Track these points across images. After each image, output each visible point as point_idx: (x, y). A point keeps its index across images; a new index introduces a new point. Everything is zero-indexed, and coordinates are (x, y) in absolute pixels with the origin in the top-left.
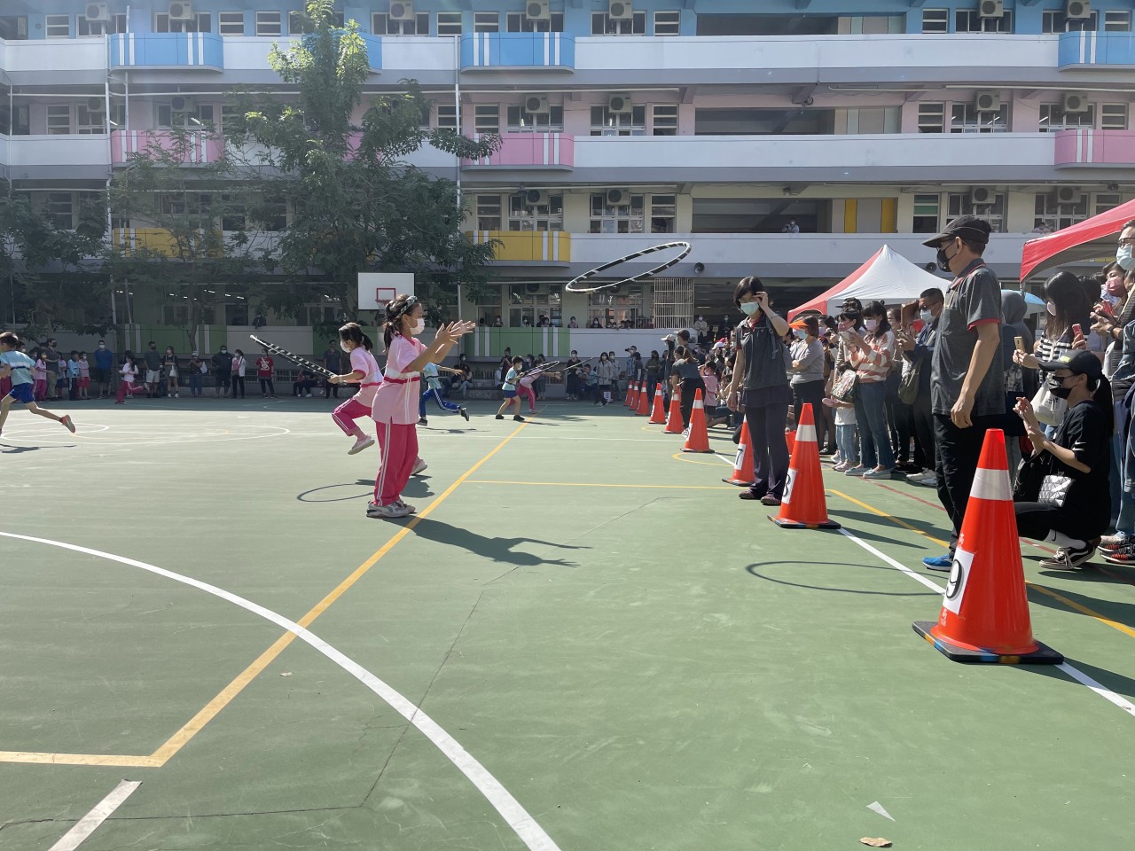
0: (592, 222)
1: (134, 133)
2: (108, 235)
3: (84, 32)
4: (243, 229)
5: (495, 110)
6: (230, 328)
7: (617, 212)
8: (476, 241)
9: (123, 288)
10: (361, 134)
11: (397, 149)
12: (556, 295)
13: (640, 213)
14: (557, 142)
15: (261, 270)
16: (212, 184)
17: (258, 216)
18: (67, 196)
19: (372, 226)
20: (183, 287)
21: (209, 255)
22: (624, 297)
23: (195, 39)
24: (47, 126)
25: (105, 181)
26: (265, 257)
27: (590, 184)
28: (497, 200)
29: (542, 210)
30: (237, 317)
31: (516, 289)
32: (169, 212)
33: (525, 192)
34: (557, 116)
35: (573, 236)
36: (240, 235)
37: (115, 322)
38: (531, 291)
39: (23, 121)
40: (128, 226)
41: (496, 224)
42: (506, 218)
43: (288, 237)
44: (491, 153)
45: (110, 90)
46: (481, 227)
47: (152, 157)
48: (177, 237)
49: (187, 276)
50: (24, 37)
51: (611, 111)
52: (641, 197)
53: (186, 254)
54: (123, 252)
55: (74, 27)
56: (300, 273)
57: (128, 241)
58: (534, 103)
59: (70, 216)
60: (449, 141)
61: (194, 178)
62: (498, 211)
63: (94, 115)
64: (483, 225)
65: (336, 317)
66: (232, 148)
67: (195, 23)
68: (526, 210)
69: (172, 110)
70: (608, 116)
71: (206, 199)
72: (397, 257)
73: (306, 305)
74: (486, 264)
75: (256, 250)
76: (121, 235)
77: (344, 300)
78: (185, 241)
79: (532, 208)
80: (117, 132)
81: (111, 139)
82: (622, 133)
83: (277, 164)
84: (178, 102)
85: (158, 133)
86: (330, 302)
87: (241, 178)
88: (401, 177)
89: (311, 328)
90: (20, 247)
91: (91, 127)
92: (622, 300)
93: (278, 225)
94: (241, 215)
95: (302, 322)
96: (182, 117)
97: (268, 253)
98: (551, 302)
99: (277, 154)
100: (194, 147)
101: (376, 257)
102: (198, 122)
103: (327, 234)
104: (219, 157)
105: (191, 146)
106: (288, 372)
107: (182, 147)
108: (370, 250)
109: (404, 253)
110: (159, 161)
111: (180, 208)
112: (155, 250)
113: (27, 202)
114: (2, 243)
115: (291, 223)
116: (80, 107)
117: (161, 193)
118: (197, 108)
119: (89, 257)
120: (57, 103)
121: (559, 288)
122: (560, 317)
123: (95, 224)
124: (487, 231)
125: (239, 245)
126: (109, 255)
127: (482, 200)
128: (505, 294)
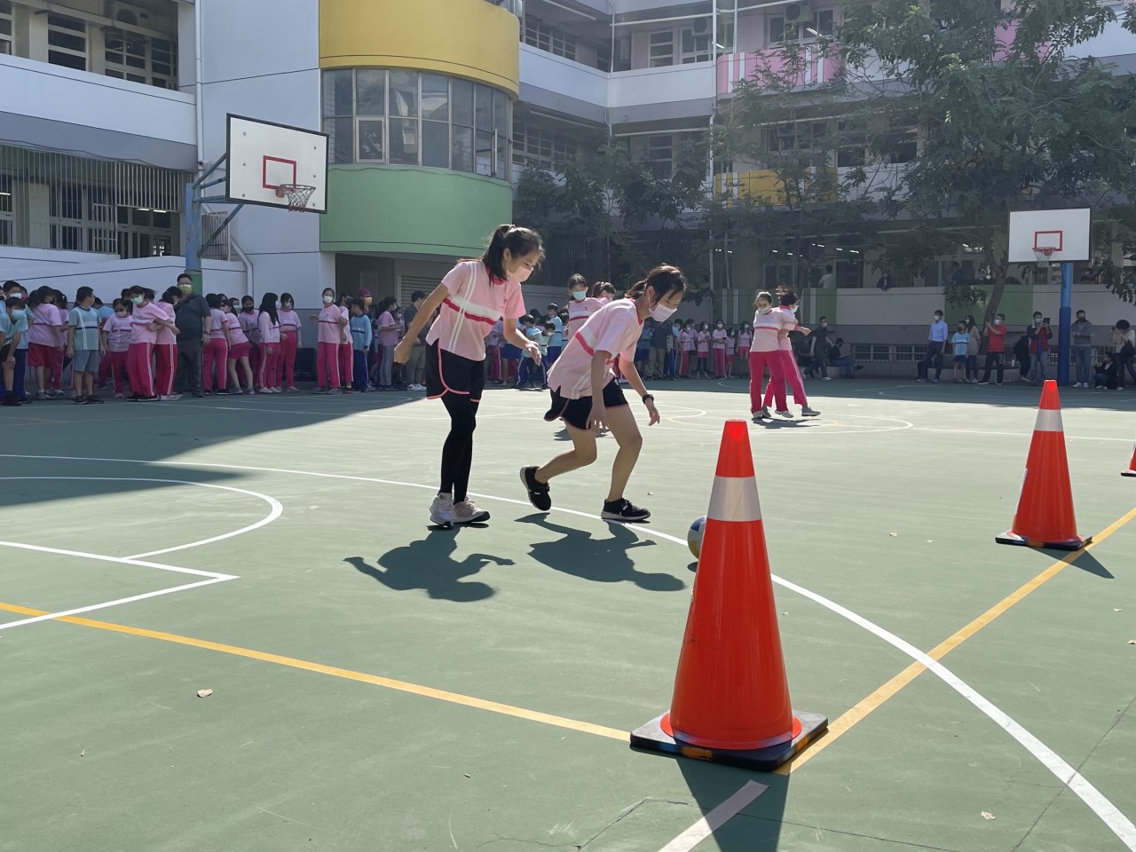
1: (742, 55)
2: (708, 184)
4: (862, 164)
6: (840, 291)
9: (722, 245)
15: (882, 216)
16: (828, 109)
17: (880, 146)
18: (668, 140)
20: (789, 241)
21: (820, 200)
24: (650, 58)
25: (707, 118)
26: (888, 198)
30: (851, 277)
32: (777, 150)
36: (857, 172)
37: (712, 287)
39: (624, 56)
40: (731, 171)
43: (916, 171)
45: (718, 7)
47: (760, 84)
48: (784, 180)
49: (794, 228)
53: (794, 200)
54: (725, 202)
56: (932, 216)
57: (730, 189)
59: (669, 163)
61: (807, 104)
63: (700, 39)
65: (977, 272)
69: (786, 21)
71: (819, 129)
73: (937, 258)
75: (876, 190)
76: (723, 182)
77: (988, 250)
78: (794, 184)
80: (724, 57)
81: (717, 65)
84: (793, 10)
85: (768, 52)
86: (969, 253)
87: (861, 98)
89: (941, 290)
90: (619, 202)
91: (696, 54)
93: (906, 155)
94: (859, 146)
95: (931, 282)
97: (891, 193)
100: (808, 65)
101: (1034, 189)
102: (815, 33)
103: (969, 162)
104: (835, 75)
105: (805, 65)
106: (910, 348)
107: (795, 67)
108: (1029, 179)
109: (1076, 181)
110: (768, 87)
111: (789, 143)
112: (760, 197)
113: (626, 150)
114: (600, 199)
115: (922, 151)
116: (684, 31)
117: (768, 126)
118: (815, 14)
119: (687, 210)
120: (660, 29)
123: (691, 171)
125: (856, 184)
126: (708, 207)
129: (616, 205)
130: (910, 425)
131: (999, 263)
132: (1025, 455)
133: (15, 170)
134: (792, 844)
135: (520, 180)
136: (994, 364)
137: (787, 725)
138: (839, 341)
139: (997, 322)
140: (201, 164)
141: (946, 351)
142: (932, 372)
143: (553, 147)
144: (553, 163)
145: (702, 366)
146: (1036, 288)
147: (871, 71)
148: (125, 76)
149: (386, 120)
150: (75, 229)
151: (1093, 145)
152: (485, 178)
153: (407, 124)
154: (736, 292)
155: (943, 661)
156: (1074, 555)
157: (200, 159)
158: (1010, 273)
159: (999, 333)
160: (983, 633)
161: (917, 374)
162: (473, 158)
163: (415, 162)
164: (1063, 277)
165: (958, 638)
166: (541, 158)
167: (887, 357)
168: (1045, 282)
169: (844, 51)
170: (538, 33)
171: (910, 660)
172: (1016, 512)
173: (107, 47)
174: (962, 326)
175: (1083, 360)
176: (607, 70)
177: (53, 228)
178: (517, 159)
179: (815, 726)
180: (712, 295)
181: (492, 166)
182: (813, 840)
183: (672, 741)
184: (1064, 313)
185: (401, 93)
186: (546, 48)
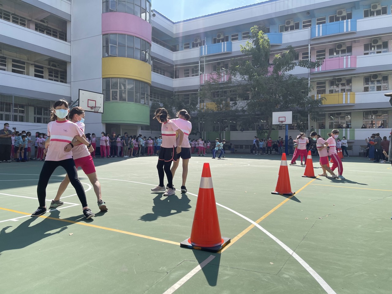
0: (365, 88)
1: (206, 75)
2: (198, 106)
3: (193, 47)
4: (236, 100)
5: (324, 51)
6: (231, 132)
7: (376, 83)
8: (316, 98)
9: (202, 121)
11: (286, 69)
12: (349, 116)
13: (387, 82)
14: (349, 59)
15: (241, 113)
16: (227, 87)
17: (240, 96)
18: (188, 95)
19: (277, 97)
20: (218, 120)
21: (226, 109)
22: (380, 116)
23: (224, 44)
24: (184, 75)
25: (198, 90)
26: (243, 109)
27: (364, 73)
28: (324, 83)
29: (343, 85)
30: (234, 128)
31: (332, 115)
32: (215, 97)
33: (336, 79)
34: (349, 50)
35: (356, 93)
36: (235, 103)
38: (338, 115)
39: (177, 75)
40: (204, 102)
41: (324, 92)
42: (328, 89)
43: (249, 103)
45: (200, 63)
47: (211, 81)
48: (217, 105)
49: (219, 116)
50: (178, 50)
51: (373, 44)
52: (387, 76)
53: (219, 110)
54: (202, 110)
55: (191, 45)
56: (253, 113)
57: (204, 107)
58: (340, 46)
59: (189, 101)
61: (222, 86)
62: (324, 87)
63: (196, 70)
64: (319, 92)
65: (265, 127)
66: (233, 77)
67: (224, 39)
68: (336, 86)
69: (217, 66)
70: (371, 47)
71: (225, 92)
72: (286, 106)
73: (255, 124)
74: (319, 106)
75: (239, 107)
76: (202, 105)
77: (267, 121)
78: (219, 106)
79: (339, 84)
80: (202, 75)
81: (200, 77)
82: (378, 53)
84: (219, 63)
85: (213, 74)
86: (263, 122)
87: (236, 85)
89: (256, 131)
91: (195, 74)
92: (379, 117)
93: (247, 99)
94: (236, 96)
95: (253, 130)
96: (220, 68)
98: (346, 119)
100: (223, 77)
101: (278, 107)
102: (224, 69)
103: (262, 100)
104: (229, 79)
106: (249, 146)
107: (219, 77)
108: (277, 104)
109: (289, 105)
110: (213, 82)
111: (218, 96)
112: (211, 109)
113: (178, 97)
114: (172, 109)
115: (251, 98)
116: (192, 69)
117: (213, 91)
118: (224, 64)
120: (187, 68)
121: (350, 114)
122: (350, 125)
123: (194, 102)
124: (320, 95)
125: (234, 106)
126: (198, 111)
127: (318, 83)
128: (327, 117)
130: (249, 165)
131: (270, 125)
132: (278, 172)
133: (25, 103)
134: (222, 271)
136: (269, 149)
137: (220, 240)
138: (231, 144)
139: (270, 139)
140: (72, 101)
142: (254, 152)
143: (160, 97)
145: (197, 150)
146: (279, 131)
147: (238, 78)
148: (53, 80)
149: (118, 91)
150: (40, 118)
151: (293, 96)
152: (143, 105)
153: (123, 92)
154: (205, 132)
155: (259, 224)
156: (291, 197)
157: (72, 100)
158: (273, 127)
159: (270, 142)
160: (269, 217)
161: (250, 152)
162: (140, 100)
163: (126, 101)
164: (286, 128)
165: (263, 218)
166: (157, 100)
167: (243, 148)
168: (281, 129)
169: (231, 73)
170: (156, 69)
171: (251, 224)
172: (276, 186)
173: (49, 73)
174: (261, 140)
175: (291, 148)
176: (173, 78)
177: (35, 118)
178: (151, 100)
179: (227, 241)
180: (199, 132)
181: (145, 102)
182: (227, 270)
183: (191, 245)
184: (286, 137)
185: (122, 84)
186: (158, 73)
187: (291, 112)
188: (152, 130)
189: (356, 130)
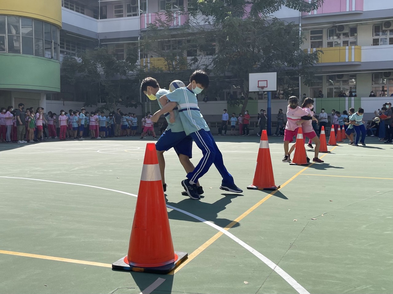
0: (374, 40)
1: (150, 14)
2: (138, 62)
4: (196, 55)
7: (388, 33)
8: (309, 53)
10: (252, 5)
11: (269, 11)
12: (353, 80)
16: (183, 35)
17: (202, 48)
18: (122, 45)
19: (256, 51)
21: (181, 69)
24: (114, 14)
25: (137, 38)
26: (206, 68)
27: (373, 19)
28: (321, 32)
29: (346, 35)
32: (164, 50)
33: (336, 27)
35: (362, 48)
36: (195, 58)
37: (141, 102)
38: (339, 78)
39: (104, 13)
40: (147, 57)
41: (320, 44)
42: (325, 41)
43: (216, 58)
44: (317, 8)
46: (312, 47)
47: (157, 25)
48: (167, 61)
53: (171, 69)
54: (145, 69)
56: (222, 75)
57: (147, 64)
59: (123, 54)
60: (296, 4)
61: (175, 33)
62: (321, 37)
65: (238, 96)
66: (192, 18)
68: (336, 36)
69: (166, 2)
71: (179, 42)
72: (268, 65)
73: (224, 90)
74: (314, 65)
75: (202, 65)
76: (144, 62)
77: (242, 87)
78: (171, 63)
79: (340, 34)
80: (143, 15)
81: (140, 18)
83: (212, 23)
85: (160, 13)
86: (235, 89)
87: (196, 31)
88: (271, 24)
89: (226, 102)
90: (103, 69)
91: (132, 13)
92: (392, 81)
93: (212, 53)
94: (195, 49)
95: (222, 99)
96: (170, 5)
97: (207, 66)
98: (350, 84)
99: (212, 19)
100: (175, 19)
102: (177, 7)
103: (235, 55)
104: (186, 22)
105: (174, 18)
106: (215, 123)
107: (170, 19)
108: (256, 62)
111: (169, 47)
112: (158, 67)
113: (106, 48)
114: (96, 68)
115: (218, 51)
116: (127, 5)
117: (161, 41)
119: (131, 72)
120: (118, 4)
121: (354, 76)
122: (355, 92)
123: (133, 57)
124: (315, 48)
125: (194, 63)
126: (138, 71)
127: (312, 32)
128: (324, 81)
129: (102, 70)
131: (246, 92)
135: (63, 60)
139: (246, 113)
141: (228, 124)
144: (77, 53)
146: (259, 101)
147: (199, 21)
149: (6, 36)
152: (49, 59)
153: (15, 38)
154: (150, 103)
156: (274, 192)
158: (250, 96)
161: (218, 133)
162: (43, 51)
163: (19, 53)
164: (268, 97)
166: (71, 52)
168: (262, 99)
169: (189, 13)
172: (254, 178)
174: (233, 115)
176: (98, 18)
178: (61, 52)
180: (141, 104)
181: (52, 54)
185: (13, 26)
186: (73, 10)
187: (275, 74)
188: (65, 99)
189: (362, 99)
